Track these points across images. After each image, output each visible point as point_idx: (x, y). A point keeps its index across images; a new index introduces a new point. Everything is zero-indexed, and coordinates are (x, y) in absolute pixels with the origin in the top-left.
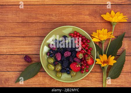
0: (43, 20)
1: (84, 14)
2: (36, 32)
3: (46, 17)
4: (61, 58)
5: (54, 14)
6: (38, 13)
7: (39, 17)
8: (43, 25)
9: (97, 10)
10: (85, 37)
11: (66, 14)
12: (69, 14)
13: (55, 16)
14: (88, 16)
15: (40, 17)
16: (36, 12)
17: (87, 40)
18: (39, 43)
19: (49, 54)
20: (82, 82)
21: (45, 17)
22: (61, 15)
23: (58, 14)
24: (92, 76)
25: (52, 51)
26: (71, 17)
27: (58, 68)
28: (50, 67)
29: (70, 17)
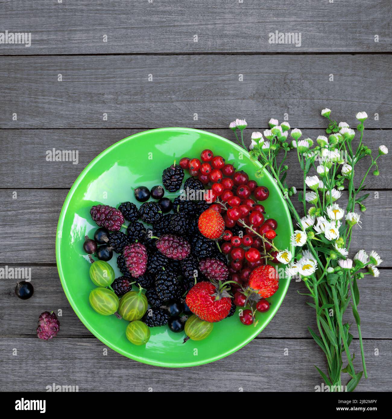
0: (61, 117)
1: (234, 95)
2: (32, 169)
3: (77, 106)
4: (148, 265)
5: (110, 93)
6: (43, 91)
7: (46, 106)
8: (64, 140)
9: (290, 76)
10: (246, 175)
11: (162, 93)
12: (174, 92)
13: (116, 101)
14: (252, 103)
15: (52, 107)
16: (34, 86)
17: (256, 186)
18: (45, 216)
19: (93, 247)
20: (227, 383)
21: (71, 105)
22: (138, 97)
23: (128, 93)
24: (271, 355)
25: (108, 236)
26: (182, 107)
27: (133, 307)
28: (101, 301)
29: (177, 104)
